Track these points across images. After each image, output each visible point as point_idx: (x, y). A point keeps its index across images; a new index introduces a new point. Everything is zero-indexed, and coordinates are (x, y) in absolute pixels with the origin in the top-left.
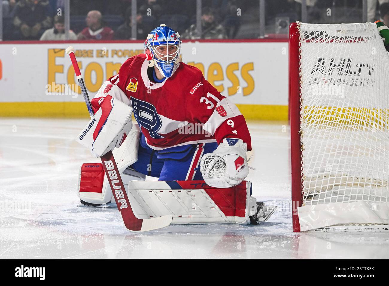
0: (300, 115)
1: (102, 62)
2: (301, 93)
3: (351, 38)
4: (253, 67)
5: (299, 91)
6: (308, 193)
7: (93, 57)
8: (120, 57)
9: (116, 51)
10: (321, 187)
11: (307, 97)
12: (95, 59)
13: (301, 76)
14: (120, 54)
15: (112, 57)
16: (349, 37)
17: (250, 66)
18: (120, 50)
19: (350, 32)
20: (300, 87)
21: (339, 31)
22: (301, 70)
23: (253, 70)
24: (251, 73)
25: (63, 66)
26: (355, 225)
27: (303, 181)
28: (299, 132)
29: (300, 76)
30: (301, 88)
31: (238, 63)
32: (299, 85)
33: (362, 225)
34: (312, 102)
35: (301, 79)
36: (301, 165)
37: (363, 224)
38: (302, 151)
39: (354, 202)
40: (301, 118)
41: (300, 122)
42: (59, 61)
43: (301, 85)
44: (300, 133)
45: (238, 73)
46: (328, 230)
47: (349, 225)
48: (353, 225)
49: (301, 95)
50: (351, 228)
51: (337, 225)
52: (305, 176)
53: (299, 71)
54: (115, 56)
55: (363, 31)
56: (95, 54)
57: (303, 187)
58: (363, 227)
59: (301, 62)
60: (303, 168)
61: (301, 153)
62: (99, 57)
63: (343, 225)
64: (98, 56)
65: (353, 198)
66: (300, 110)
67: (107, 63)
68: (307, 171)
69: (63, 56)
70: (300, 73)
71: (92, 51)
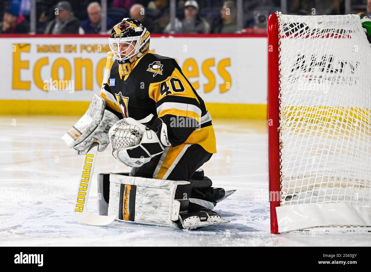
0: (279, 111)
1: (70, 57)
2: (280, 88)
3: (333, 30)
4: (230, 62)
5: (278, 86)
6: (287, 194)
7: (60, 52)
8: (89, 52)
9: (84, 45)
10: (301, 187)
11: (286, 93)
12: (63, 55)
13: (281, 69)
14: (89, 49)
15: (81, 52)
16: (331, 30)
17: (227, 62)
18: (89, 45)
19: (332, 24)
20: (279, 82)
21: (320, 23)
22: (280, 64)
23: (229, 65)
24: (228, 69)
25: (28, 62)
26: (336, 227)
27: (282, 180)
28: (278, 128)
29: (279, 70)
30: (281, 82)
31: (213, 59)
32: (278, 79)
33: (343, 227)
34: (292, 98)
35: (280, 73)
36: (280, 164)
37: (345, 226)
38: (281, 148)
39: (335, 202)
40: (281, 114)
41: (279, 119)
42: (24, 56)
43: (281, 79)
44: (279, 130)
45: (214, 70)
46: (308, 231)
47: (330, 227)
48: (334, 227)
49: (281, 90)
50: (332, 230)
51: (317, 227)
52: (284, 175)
53: (278, 65)
54: (84, 52)
55: (346, 24)
56: (62, 49)
57: (282, 187)
58: (345, 229)
59: (280, 55)
60: (282, 166)
61: (280, 151)
62: (67, 52)
63: (324, 227)
64: (65, 51)
65: (334, 199)
66: (279, 105)
67: (75, 59)
68: (285, 171)
69: (29, 51)
70: (280, 67)
71: (59, 46)
